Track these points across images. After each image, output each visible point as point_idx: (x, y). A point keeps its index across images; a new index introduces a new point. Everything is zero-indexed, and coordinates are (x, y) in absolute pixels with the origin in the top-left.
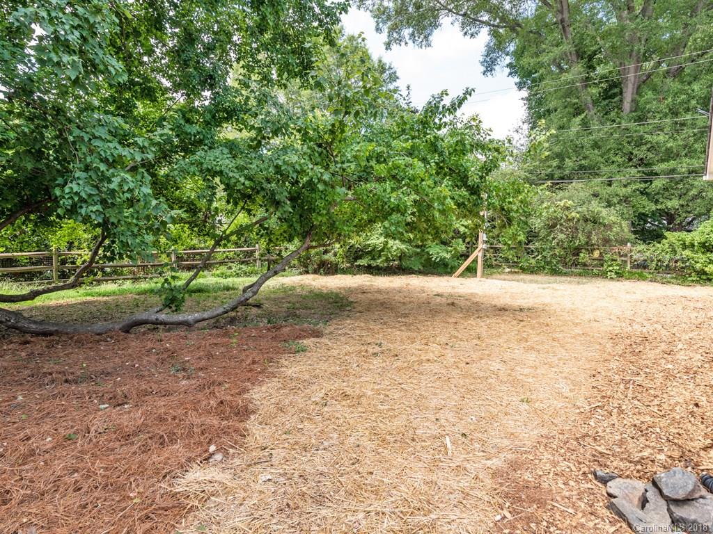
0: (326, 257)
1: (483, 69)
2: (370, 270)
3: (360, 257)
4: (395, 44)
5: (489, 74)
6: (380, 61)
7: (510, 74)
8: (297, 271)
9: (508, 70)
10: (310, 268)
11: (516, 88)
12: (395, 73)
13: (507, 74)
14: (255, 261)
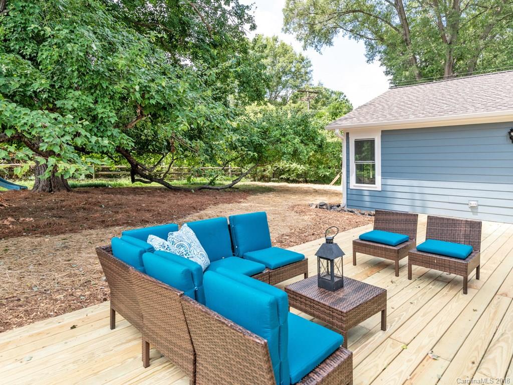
0: (265, 173)
1: (367, 59)
2: (287, 180)
3: (283, 174)
4: (309, 46)
5: (370, 62)
6: (301, 55)
7: (381, 65)
8: (250, 180)
9: (380, 63)
10: (256, 178)
11: (384, 74)
12: (310, 62)
13: (380, 65)
14: (229, 174)
